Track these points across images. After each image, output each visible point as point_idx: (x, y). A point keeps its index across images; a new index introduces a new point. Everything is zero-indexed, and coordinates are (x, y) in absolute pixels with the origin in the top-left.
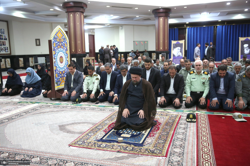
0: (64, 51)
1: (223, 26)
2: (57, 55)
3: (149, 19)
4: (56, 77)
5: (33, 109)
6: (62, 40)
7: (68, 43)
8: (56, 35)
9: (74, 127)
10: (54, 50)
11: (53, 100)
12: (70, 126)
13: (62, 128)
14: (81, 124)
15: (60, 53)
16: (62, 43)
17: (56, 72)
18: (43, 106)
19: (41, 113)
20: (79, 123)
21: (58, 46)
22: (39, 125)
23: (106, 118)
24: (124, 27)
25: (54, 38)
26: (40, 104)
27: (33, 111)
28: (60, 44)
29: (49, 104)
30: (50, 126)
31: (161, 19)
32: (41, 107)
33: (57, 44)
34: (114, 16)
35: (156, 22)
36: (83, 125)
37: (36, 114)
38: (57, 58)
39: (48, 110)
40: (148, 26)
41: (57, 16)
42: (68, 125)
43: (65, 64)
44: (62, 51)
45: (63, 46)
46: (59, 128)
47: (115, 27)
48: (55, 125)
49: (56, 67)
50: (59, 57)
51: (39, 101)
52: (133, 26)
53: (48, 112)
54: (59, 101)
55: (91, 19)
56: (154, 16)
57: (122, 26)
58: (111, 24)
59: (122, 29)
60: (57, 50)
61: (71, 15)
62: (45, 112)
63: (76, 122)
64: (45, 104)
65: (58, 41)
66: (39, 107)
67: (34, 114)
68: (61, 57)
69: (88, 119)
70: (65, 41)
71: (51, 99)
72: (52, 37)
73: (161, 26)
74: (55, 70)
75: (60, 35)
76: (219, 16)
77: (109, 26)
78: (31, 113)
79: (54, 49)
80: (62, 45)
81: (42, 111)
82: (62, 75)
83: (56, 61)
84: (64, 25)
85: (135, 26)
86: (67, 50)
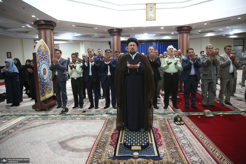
0: (47, 63)
1: (156, 44)
2: (41, 67)
3: (104, 37)
4: (41, 88)
5: (21, 123)
6: (45, 52)
7: (50, 56)
8: (39, 47)
9: (76, 143)
10: (38, 63)
11: (38, 111)
12: (70, 142)
13: (63, 144)
14: (82, 138)
15: (43, 65)
16: (45, 55)
17: (40, 84)
18: (30, 119)
19: (31, 128)
20: (79, 137)
21: (41, 58)
22: (35, 144)
23: (103, 129)
24: (84, 43)
25: (38, 51)
26: (26, 116)
27: (21, 125)
28: (43, 57)
29: (36, 116)
30: (49, 144)
31: (115, 37)
32: (28, 120)
33: (41, 56)
34: (77, 33)
35: (111, 39)
36: (84, 139)
37: (27, 129)
38: (41, 71)
39: (37, 123)
40: (102, 42)
41: (27, 32)
42: (68, 140)
43: (48, 76)
44: (45, 64)
45: (46, 58)
46: (60, 146)
47: (76, 43)
48: (54, 143)
49: (41, 79)
50: (43, 69)
51: (23, 113)
52: (91, 42)
53: (39, 126)
54: (45, 111)
55: (58, 36)
56: (109, 34)
57: (82, 42)
58: (73, 41)
59: (82, 44)
60: (41, 62)
61: (42, 32)
62: (36, 127)
63: (75, 136)
64: (32, 116)
65: (42, 54)
66: (27, 120)
67: (24, 130)
68: (44, 69)
69: (86, 131)
70: (47, 54)
71: (36, 110)
72: (36, 50)
73: (115, 42)
74: (40, 82)
75: (43, 48)
76: (155, 36)
77: (72, 42)
78: (21, 129)
79: (38, 61)
80: (44, 58)
81: (32, 125)
82: (46, 86)
83: (40, 73)
84: (33, 40)
85: (92, 43)
86: (49, 62)
